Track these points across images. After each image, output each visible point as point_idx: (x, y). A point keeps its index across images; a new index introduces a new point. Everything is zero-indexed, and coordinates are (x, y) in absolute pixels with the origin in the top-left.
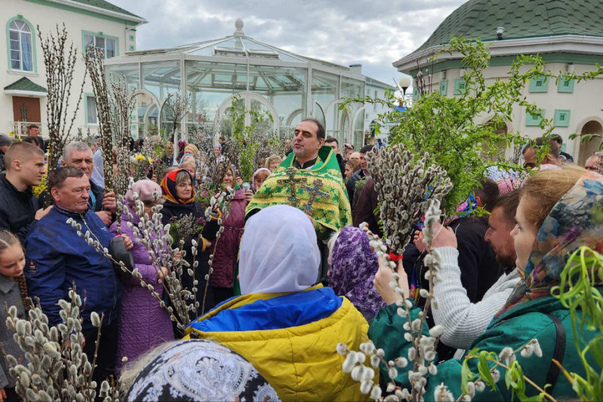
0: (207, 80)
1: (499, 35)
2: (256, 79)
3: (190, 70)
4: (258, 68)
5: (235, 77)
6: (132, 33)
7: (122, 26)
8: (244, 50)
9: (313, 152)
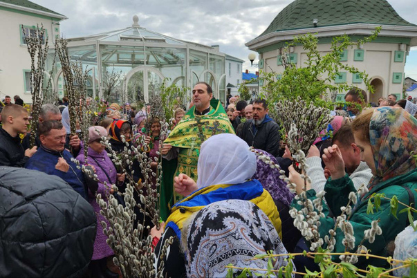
0: (114, 58)
1: (315, 24)
2: (148, 56)
3: (103, 51)
4: (149, 49)
5: (133, 55)
6: (57, 26)
7: (49, 22)
8: (141, 37)
9: (206, 103)
